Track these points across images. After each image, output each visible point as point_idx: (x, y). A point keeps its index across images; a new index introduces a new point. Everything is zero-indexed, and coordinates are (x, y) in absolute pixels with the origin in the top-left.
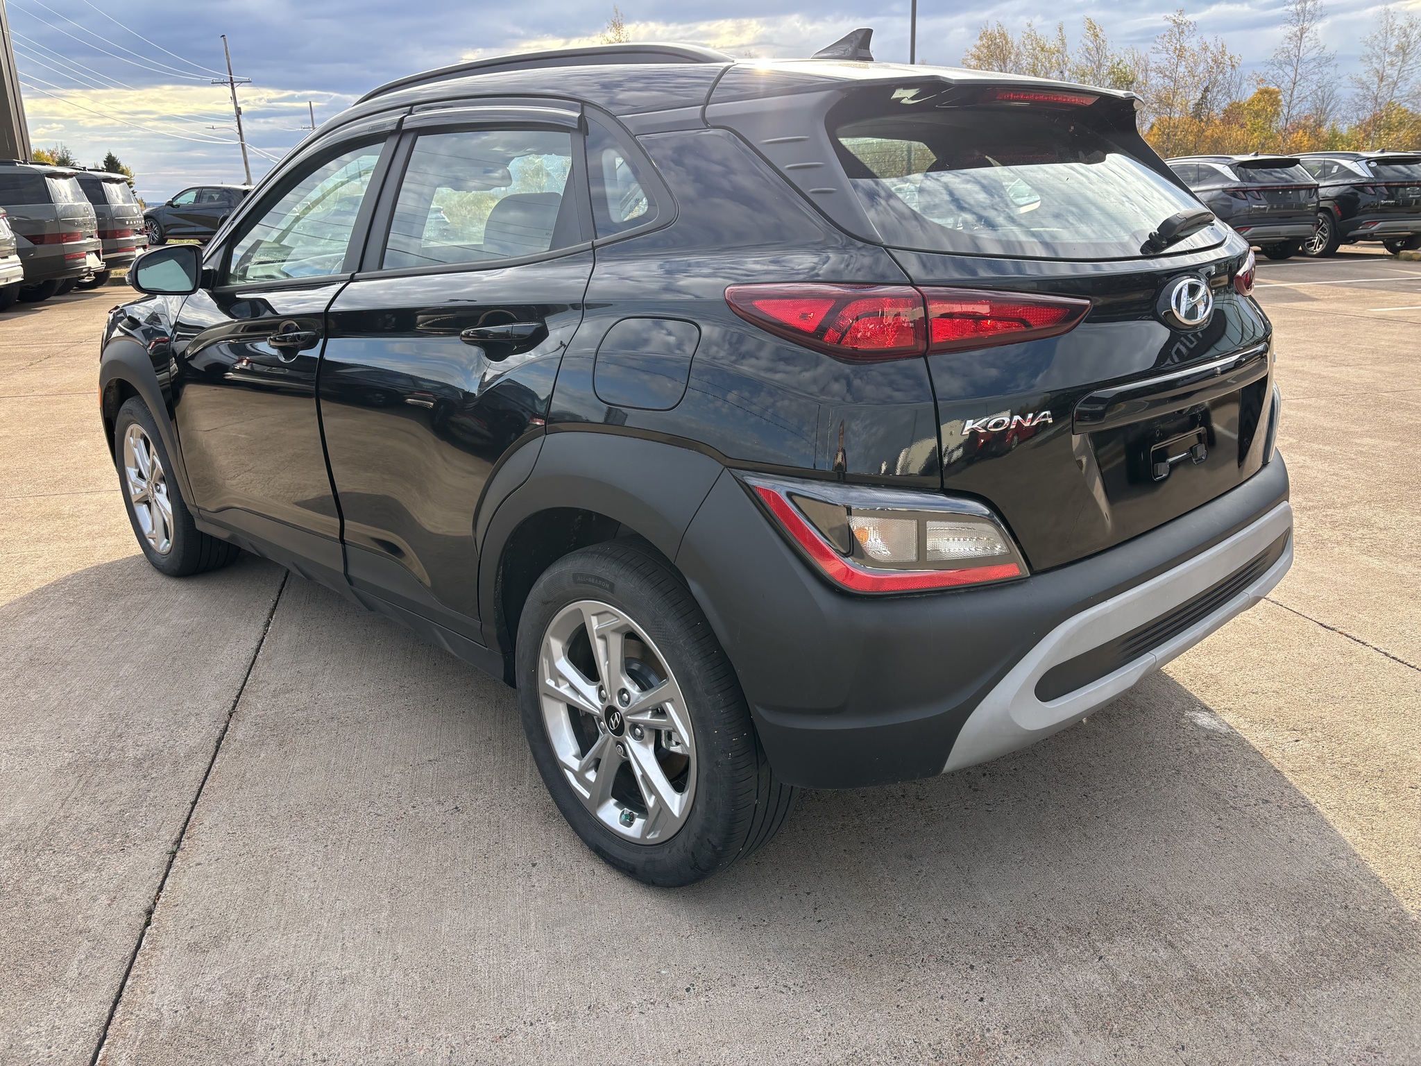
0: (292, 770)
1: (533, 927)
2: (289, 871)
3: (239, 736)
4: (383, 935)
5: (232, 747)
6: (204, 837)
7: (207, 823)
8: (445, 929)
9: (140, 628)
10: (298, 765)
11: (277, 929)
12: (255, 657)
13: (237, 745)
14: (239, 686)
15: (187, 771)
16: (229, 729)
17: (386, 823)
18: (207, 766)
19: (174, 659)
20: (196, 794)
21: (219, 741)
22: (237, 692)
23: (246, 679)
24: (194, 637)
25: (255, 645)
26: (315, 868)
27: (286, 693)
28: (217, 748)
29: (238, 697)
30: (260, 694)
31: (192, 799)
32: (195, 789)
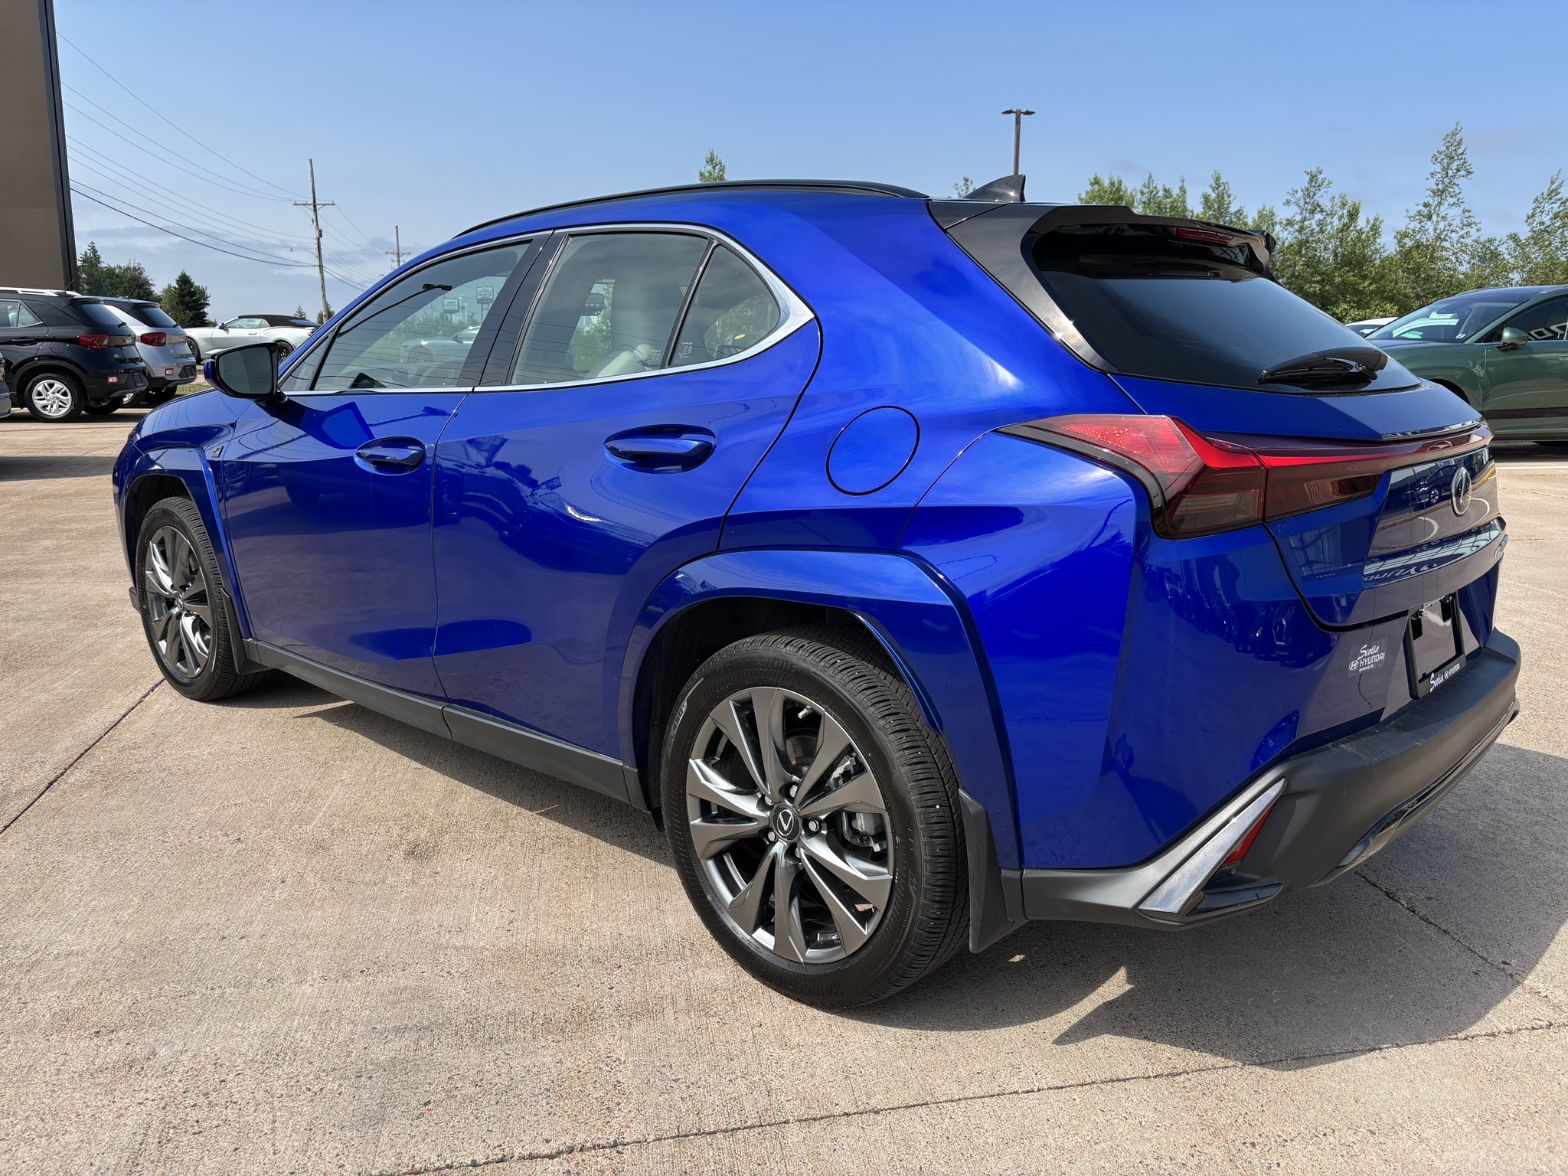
3: (72, 779)
5: (61, 788)
10: (114, 802)
12: (119, 721)
13: (66, 786)
14: (91, 743)
16: (65, 774)
18: (32, 802)
21: (51, 784)
22: (87, 747)
23: (102, 737)
25: (123, 712)
28: (48, 788)
29: (86, 751)
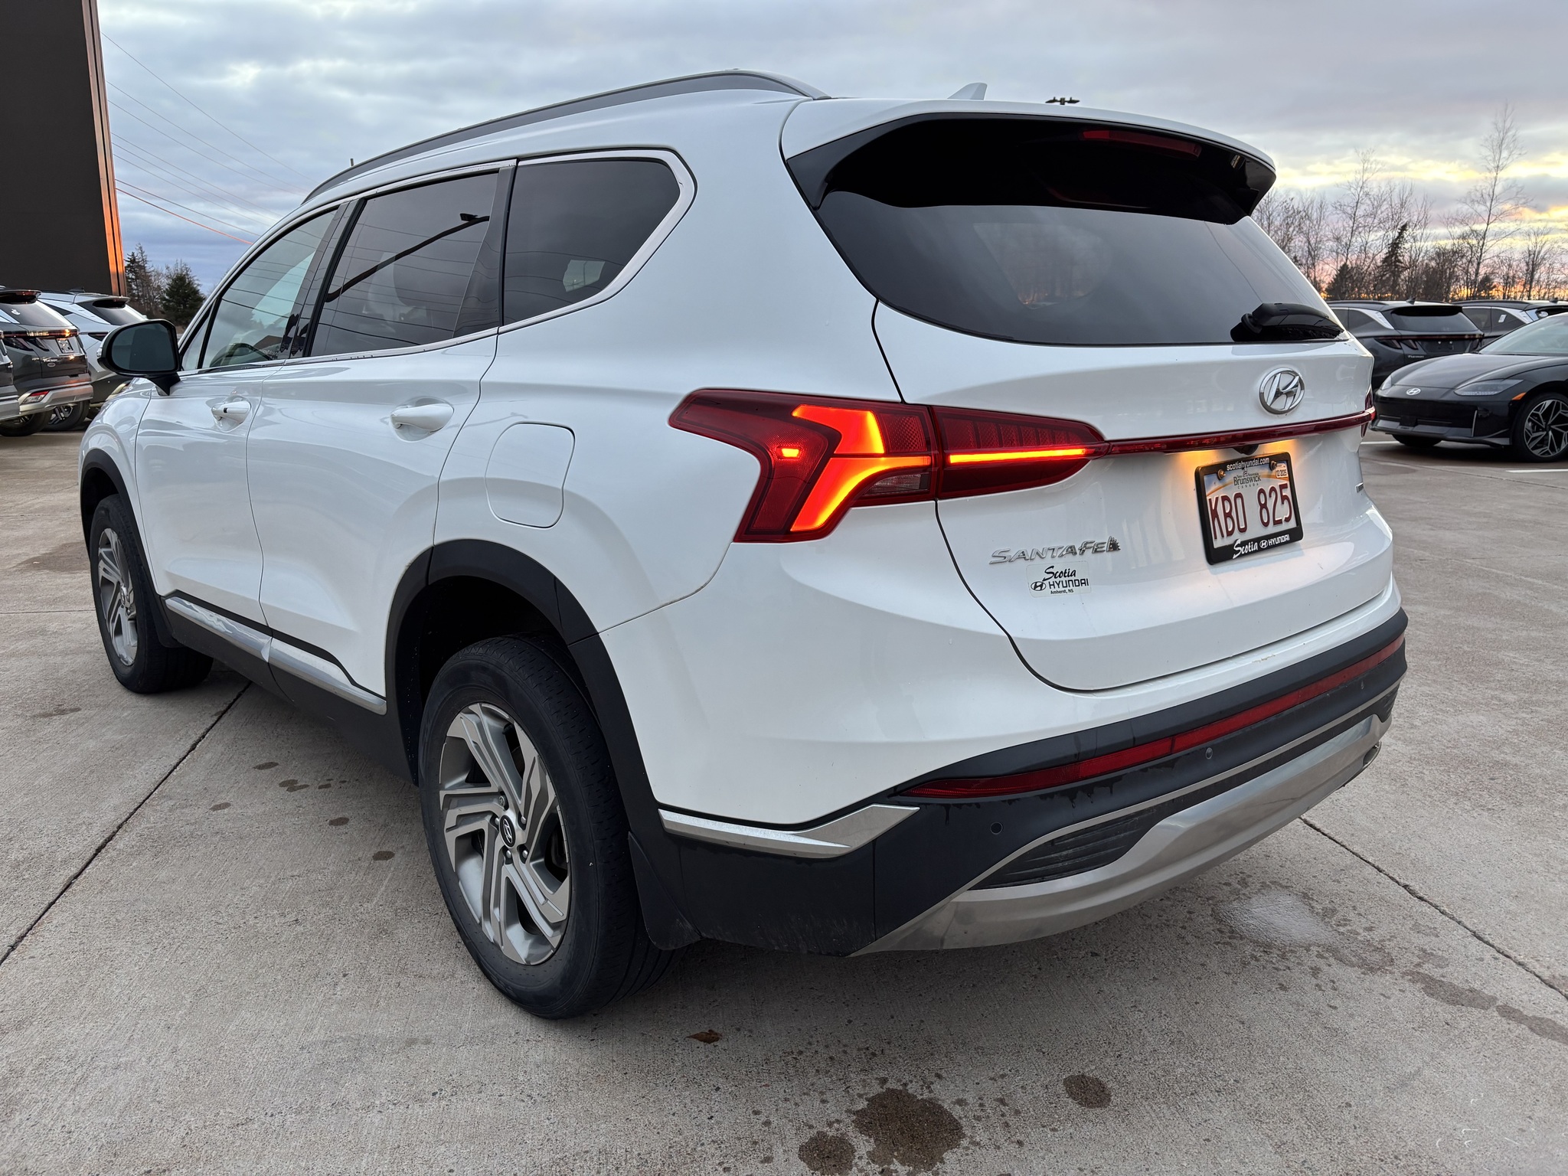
0: (157, 879)
1: (315, 1031)
2: (111, 969)
3: (120, 845)
4: (172, 1031)
5: (109, 855)
6: (47, 934)
7: (55, 922)
8: (232, 1028)
9: (72, 741)
10: (164, 874)
11: (79, 1018)
12: (170, 773)
13: (114, 853)
14: (141, 800)
15: (57, 875)
16: (113, 839)
17: (222, 931)
18: (78, 872)
19: (92, 772)
20: (58, 895)
21: (99, 850)
22: (136, 805)
23: (152, 793)
24: (120, 751)
25: (175, 762)
26: (137, 968)
27: (183, 808)
28: (95, 855)
29: (136, 810)
30: (158, 808)
31: (51, 899)
32: (59, 891)
